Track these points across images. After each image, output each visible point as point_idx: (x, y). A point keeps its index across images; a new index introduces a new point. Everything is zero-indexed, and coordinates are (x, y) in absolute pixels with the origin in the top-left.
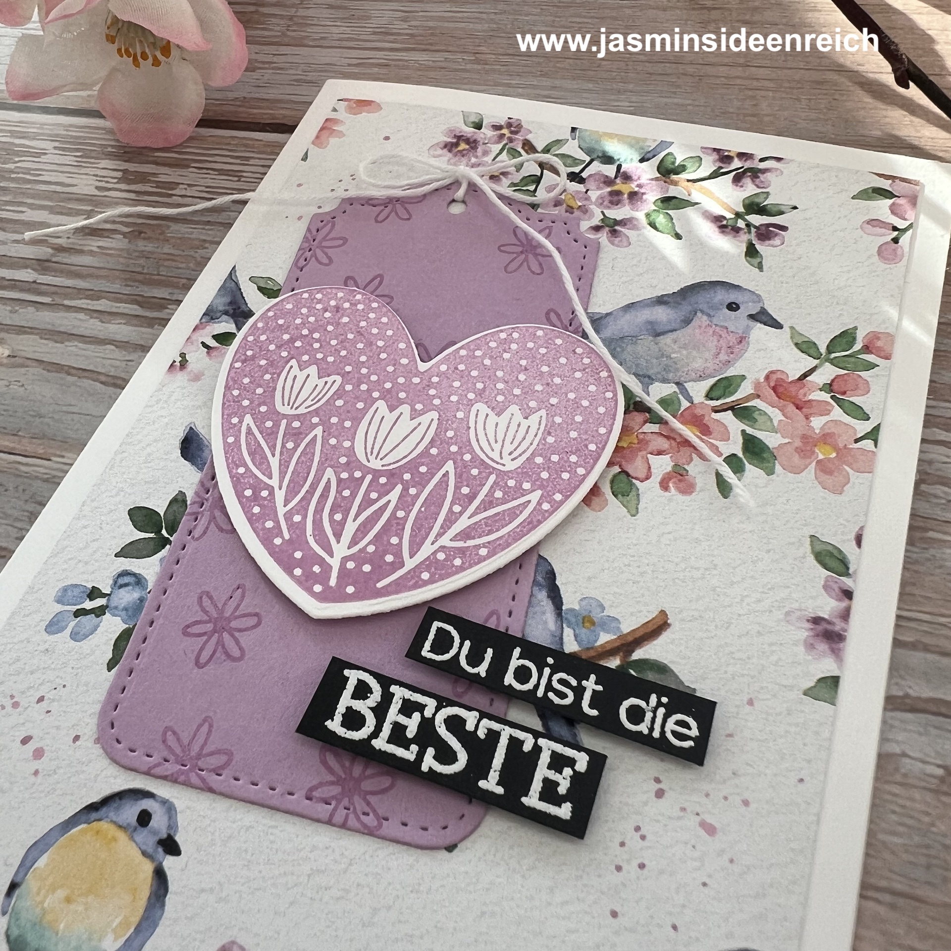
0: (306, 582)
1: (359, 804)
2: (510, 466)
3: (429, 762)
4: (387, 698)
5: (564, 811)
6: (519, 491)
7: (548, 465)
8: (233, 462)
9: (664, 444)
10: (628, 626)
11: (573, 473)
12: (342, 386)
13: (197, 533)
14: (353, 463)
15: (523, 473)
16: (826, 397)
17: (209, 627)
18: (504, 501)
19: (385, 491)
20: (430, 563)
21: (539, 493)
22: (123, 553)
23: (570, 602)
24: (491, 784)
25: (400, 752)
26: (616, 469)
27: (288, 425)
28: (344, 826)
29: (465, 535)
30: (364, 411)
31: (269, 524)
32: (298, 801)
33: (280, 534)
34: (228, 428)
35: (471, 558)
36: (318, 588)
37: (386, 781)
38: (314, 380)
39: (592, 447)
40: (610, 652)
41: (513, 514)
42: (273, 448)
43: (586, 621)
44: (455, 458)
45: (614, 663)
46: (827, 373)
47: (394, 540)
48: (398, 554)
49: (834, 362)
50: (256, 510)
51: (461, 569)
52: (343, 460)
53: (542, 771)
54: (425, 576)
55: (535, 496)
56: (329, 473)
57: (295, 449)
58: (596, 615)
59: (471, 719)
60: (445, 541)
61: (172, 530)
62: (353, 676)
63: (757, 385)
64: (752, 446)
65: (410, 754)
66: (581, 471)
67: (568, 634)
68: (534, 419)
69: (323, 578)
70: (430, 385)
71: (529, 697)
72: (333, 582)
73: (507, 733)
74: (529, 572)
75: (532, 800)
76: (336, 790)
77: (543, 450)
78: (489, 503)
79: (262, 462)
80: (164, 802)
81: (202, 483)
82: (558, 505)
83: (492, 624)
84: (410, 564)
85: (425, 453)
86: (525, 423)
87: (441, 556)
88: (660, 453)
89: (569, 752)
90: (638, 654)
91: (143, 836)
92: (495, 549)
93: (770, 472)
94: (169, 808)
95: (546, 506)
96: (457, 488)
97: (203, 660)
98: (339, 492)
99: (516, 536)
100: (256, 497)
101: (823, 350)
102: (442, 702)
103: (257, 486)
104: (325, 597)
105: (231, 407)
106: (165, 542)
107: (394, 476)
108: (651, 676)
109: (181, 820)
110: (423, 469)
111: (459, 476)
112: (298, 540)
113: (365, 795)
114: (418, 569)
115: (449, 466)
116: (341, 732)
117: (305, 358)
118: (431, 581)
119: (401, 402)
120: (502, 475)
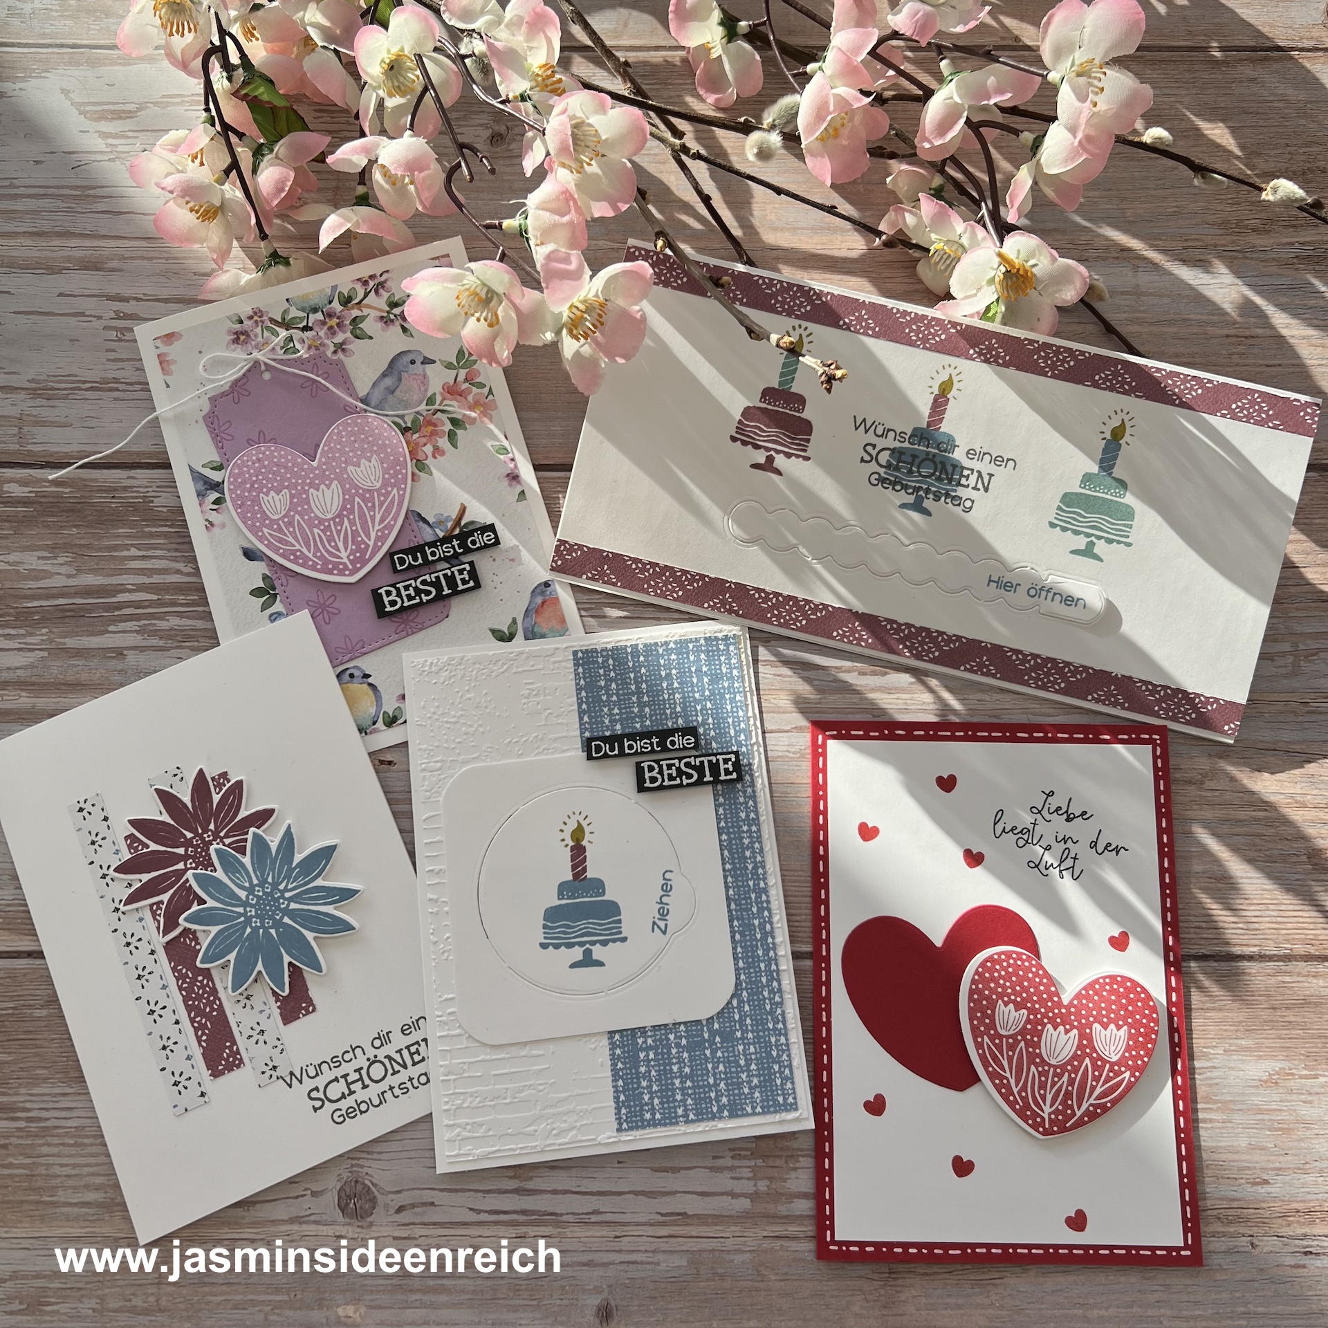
0: (341, 573)
1: (414, 625)
2: (378, 485)
3: (425, 598)
4: (398, 590)
5: (472, 584)
6: (389, 493)
7: (391, 476)
8: (276, 550)
9: (424, 440)
10: (454, 515)
11: (402, 473)
12: (290, 493)
13: (285, 584)
14: (321, 521)
15: (385, 485)
16: (467, 385)
17: (320, 610)
18: (386, 500)
19: (341, 524)
20: (378, 539)
21: (395, 489)
22: (263, 608)
23: (431, 520)
24: (446, 591)
25: (414, 602)
26: (414, 461)
27: (283, 522)
28: (413, 633)
29: (382, 521)
30: (308, 497)
31: (310, 563)
32: (394, 637)
33: (318, 564)
34: (261, 539)
35: (389, 527)
36: (347, 572)
37: (416, 613)
38: (277, 498)
39: (402, 459)
40: (454, 528)
41: (392, 502)
42: (285, 535)
43: (440, 523)
44: (357, 494)
45: (457, 531)
46: (463, 374)
47: (359, 539)
48: (365, 543)
49: (462, 367)
50: (301, 561)
51: (390, 533)
52: (316, 522)
53: (458, 577)
54: (380, 544)
55: (395, 491)
56: (316, 530)
57: (294, 528)
58: (443, 519)
59: (427, 577)
60: (377, 527)
61: (274, 588)
62: (382, 591)
63: (442, 394)
64: (455, 422)
65: (417, 600)
66: (404, 471)
67: (438, 531)
68: (373, 460)
69: (346, 568)
70: (324, 471)
71: (440, 559)
72: (350, 567)
73: (440, 574)
74: (412, 519)
75: (461, 587)
76: (403, 626)
77: (385, 471)
78: (381, 505)
79: (287, 543)
80: (354, 667)
81: (268, 565)
82: (405, 490)
83: (412, 545)
84: (371, 543)
85: (344, 500)
86: (371, 465)
87: (379, 534)
88: (425, 445)
89: (462, 567)
90: (463, 523)
91: (355, 680)
92: (395, 519)
93: (466, 429)
94: (356, 667)
95: (401, 492)
96: (366, 506)
97: (327, 620)
98: (325, 535)
99: (399, 510)
100: (297, 557)
101: (456, 364)
102: (415, 579)
103: (294, 552)
104: (352, 573)
105: (254, 530)
106: (275, 595)
107: (340, 515)
108: (471, 527)
109: (363, 668)
110: (349, 506)
111: (363, 501)
112: (326, 562)
113: (412, 621)
114: (375, 543)
115: (357, 499)
116: (392, 609)
117: (265, 490)
118: (383, 544)
119: (319, 485)
120: (377, 490)
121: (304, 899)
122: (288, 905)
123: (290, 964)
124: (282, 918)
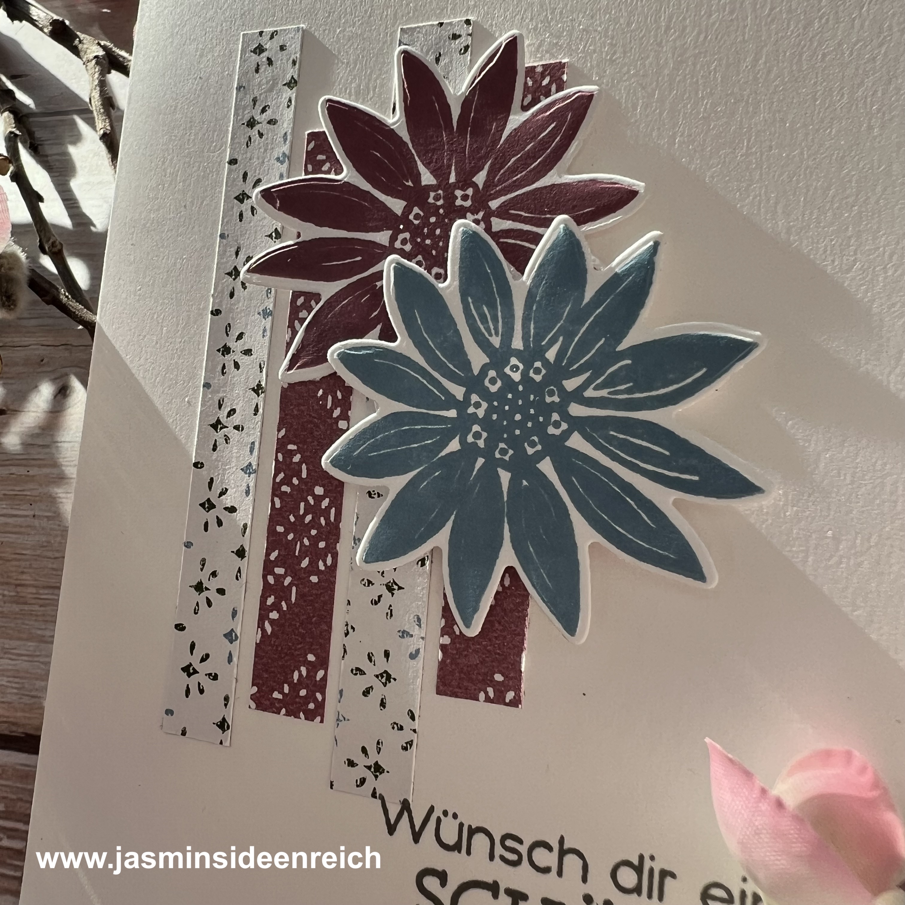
121: (611, 440)
122: (566, 435)
123: (510, 571)
124: (539, 457)
